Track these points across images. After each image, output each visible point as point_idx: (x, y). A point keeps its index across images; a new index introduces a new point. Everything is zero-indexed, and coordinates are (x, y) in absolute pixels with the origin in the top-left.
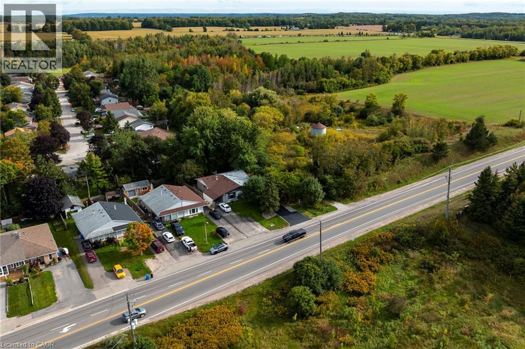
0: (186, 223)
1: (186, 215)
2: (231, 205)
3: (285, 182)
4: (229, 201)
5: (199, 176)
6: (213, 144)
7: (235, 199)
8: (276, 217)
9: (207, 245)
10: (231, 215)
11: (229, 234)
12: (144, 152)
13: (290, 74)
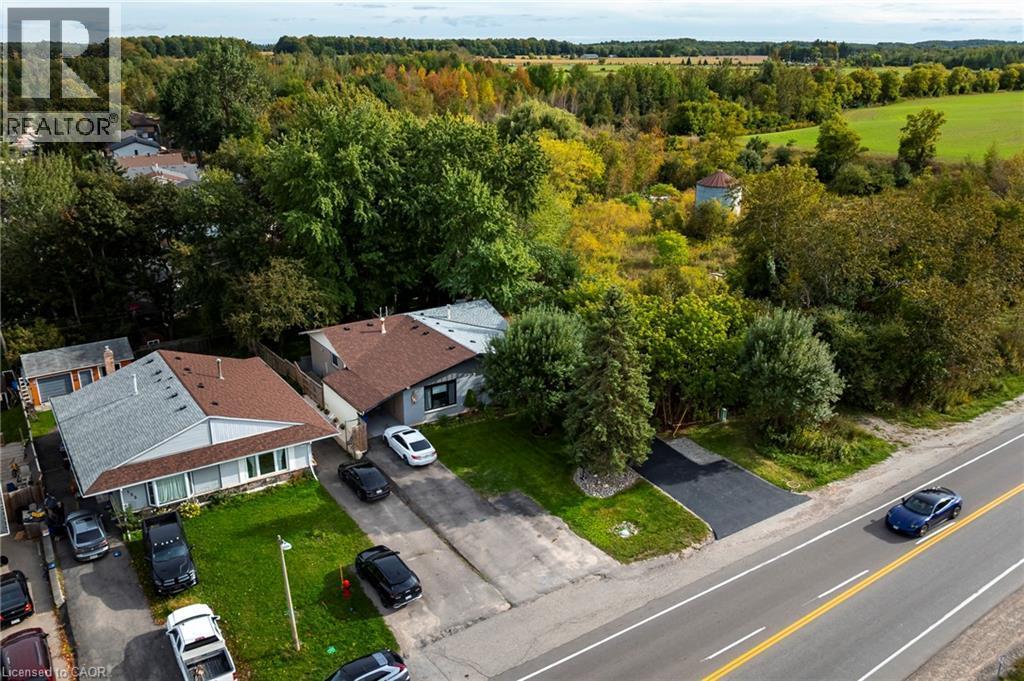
0: (226, 520)
1: (229, 482)
2: (435, 434)
3: (670, 335)
4: (431, 416)
5: (317, 321)
6: (375, 204)
7: (454, 410)
8: (636, 488)
9: (298, 658)
10: (432, 481)
11: (416, 591)
12: (110, 229)
13: (600, 94)
